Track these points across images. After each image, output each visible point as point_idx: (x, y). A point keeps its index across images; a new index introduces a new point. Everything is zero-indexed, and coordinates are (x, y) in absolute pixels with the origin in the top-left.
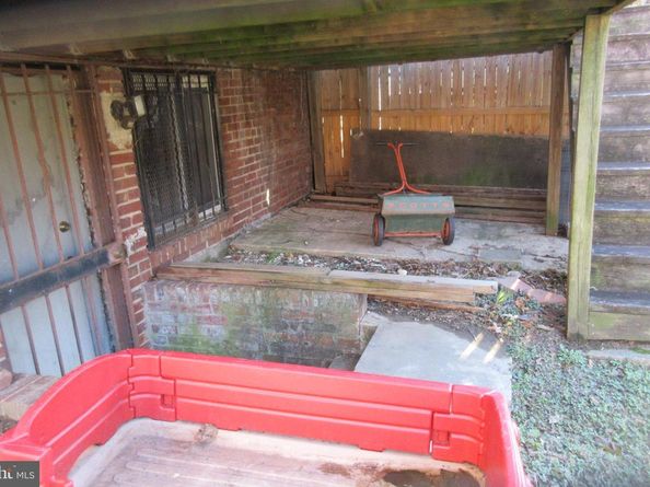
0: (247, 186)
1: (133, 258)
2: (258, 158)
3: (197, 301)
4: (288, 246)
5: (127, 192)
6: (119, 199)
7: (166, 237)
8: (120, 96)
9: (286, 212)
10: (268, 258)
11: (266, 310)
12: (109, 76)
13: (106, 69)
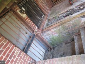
0: (45, 9)
1: (38, 32)
2: (44, 4)
3: (51, 32)
4: (57, 14)
5: (31, 23)
6: (30, 25)
7: (40, 25)
8: (20, 9)
9: (52, 9)
10: (55, 18)
11: (63, 28)
12: (16, 7)
13: (15, 6)
